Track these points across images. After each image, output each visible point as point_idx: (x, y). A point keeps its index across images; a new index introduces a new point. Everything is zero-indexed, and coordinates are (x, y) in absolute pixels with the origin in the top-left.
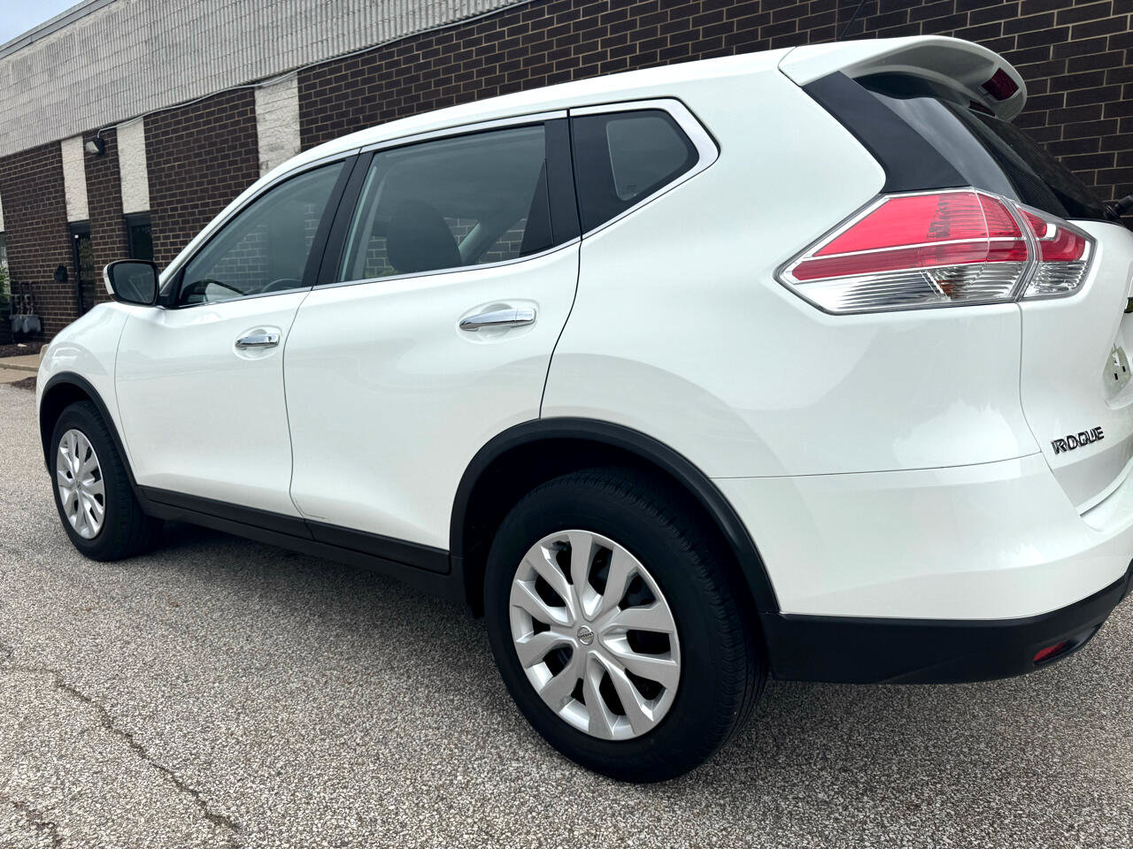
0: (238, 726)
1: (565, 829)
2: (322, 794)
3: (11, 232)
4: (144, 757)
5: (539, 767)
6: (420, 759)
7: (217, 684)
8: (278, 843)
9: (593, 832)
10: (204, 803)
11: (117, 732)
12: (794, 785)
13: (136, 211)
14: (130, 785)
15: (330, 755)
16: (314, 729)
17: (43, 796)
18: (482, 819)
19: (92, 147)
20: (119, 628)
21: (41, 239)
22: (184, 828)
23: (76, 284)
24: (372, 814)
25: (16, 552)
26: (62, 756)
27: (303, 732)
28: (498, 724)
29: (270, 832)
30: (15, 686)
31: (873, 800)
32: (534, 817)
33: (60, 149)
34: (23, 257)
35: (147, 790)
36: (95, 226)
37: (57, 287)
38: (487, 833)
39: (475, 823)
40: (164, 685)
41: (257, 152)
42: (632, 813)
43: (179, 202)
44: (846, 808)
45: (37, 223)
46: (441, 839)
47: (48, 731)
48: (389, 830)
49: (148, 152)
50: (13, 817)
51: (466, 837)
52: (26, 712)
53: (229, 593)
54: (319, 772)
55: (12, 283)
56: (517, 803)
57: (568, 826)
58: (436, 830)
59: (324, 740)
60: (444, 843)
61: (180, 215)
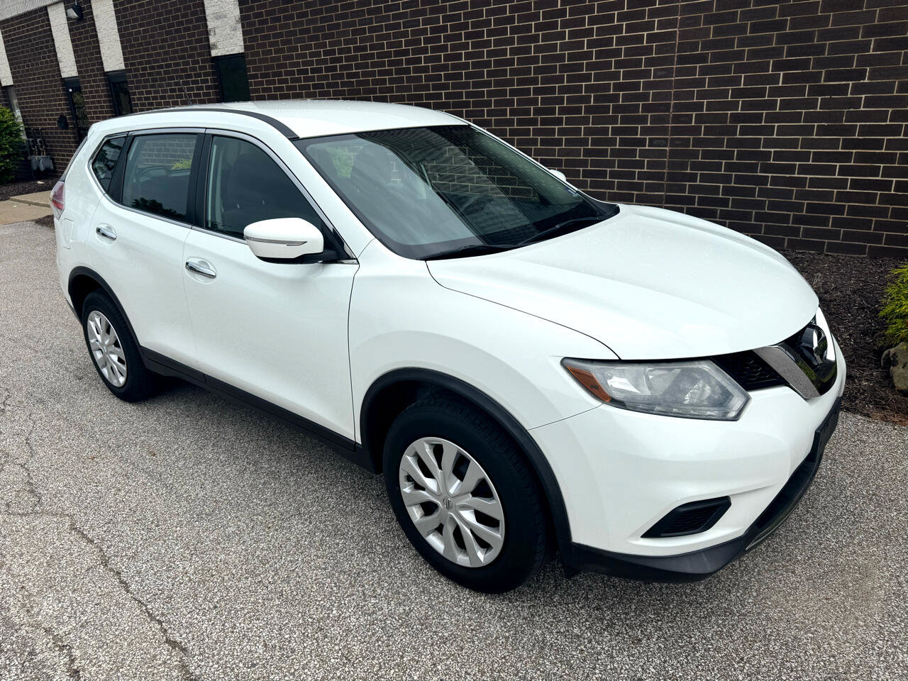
0: (191, 566)
1: (398, 655)
2: (242, 625)
3: (19, 86)
4: (128, 591)
5: (389, 604)
6: (310, 595)
7: (178, 528)
8: (211, 664)
9: (416, 658)
10: (166, 630)
11: (111, 570)
12: (560, 621)
13: (114, 69)
14: (118, 615)
15: (250, 591)
16: (241, 569)
17: (63, 623)
18: (345, 646)
19: (73, 14)
20: (114, 476)
21: (43, 92)
22: (152, 651)
23: (76, 130)
24: (273, 641)
25: (41, 401)
26: (75, 590)
27: (234, 572)
28: (367, 565)
29: (207, 655)
30: (43, 529)
31: (611, 635)
32: (379, 646)
33: (47, 14)
34: (31, 107)
35: (129, 619)
36: (83, 82)
37: (61, 133)
38: (347, 658)
39: (340, 649)
40: (143, 529)
41: (206, 20)
42: (445, 643)
43: (147, 62)
44: (590, 642)
45: (39, 78)
46: (316, 663)
47: (66, 568)
48: (283, 654)
49: (118, 18)
50: (44, 641)
51: (332, 660)
52: (51, 551)
53: (192, 442)
54: (241, 606)
55: (25, 128)
56: (370, 633)
57: (401, 653)
58: (314, 655)
59: (247, 578)
60: (318, 666)
61: (150, 74)
